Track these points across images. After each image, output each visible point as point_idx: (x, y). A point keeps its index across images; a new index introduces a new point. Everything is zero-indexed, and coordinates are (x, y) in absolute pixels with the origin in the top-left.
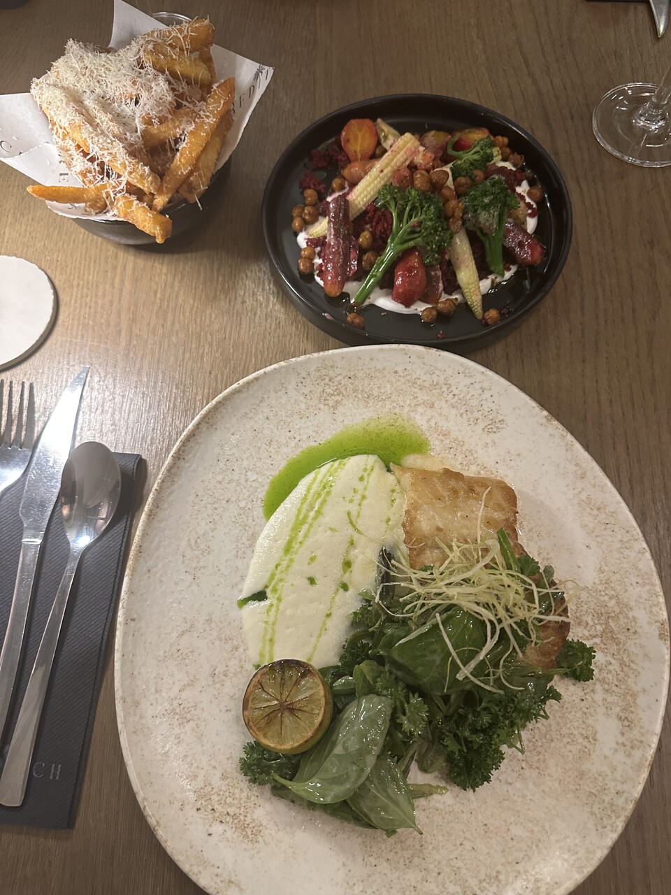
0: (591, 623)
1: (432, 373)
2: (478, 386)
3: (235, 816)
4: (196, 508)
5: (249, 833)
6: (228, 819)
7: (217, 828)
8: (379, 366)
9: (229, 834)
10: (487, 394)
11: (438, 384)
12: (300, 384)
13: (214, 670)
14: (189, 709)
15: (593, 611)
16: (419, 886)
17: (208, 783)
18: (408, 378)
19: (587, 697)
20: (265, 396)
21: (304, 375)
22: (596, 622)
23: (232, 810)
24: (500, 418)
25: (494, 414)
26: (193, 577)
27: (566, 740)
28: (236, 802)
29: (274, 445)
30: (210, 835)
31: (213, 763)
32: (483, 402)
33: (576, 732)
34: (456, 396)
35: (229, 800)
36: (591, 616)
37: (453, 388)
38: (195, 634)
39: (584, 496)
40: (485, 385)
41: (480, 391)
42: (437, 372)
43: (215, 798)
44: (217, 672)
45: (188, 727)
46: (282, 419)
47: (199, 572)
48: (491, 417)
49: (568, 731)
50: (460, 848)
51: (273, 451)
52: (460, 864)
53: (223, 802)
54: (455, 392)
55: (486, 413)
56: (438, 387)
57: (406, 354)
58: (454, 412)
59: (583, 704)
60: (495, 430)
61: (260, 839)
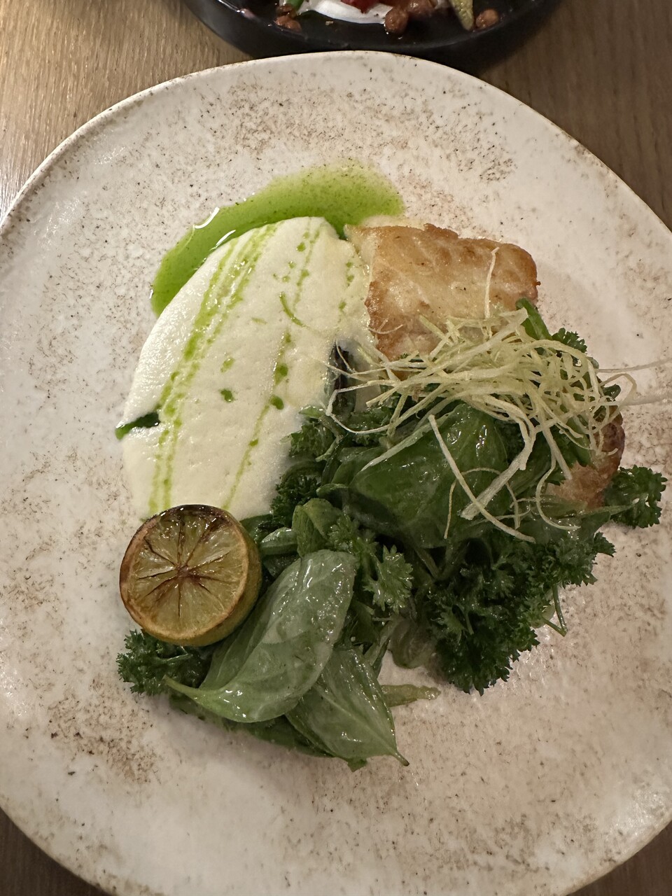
0: (646, 444)
1: (403, 94)
2: (473, 110)
3: (112, 744)
4: (50, 295)
5: (135, 767)
6: (102, 747)
7: (84, 764)
8: (324, 87)
9: (103, 770)
10: (487, 122)
11: (413, 111)
12: (206, 115)
13: (82, 527)
14: (43, 585)
15: (649, 427)
16: (401, 840)
17: (71, 695)
18: (369, 103)
19: (647, 550)
20: (153, 132)
21: (211, 99)
22: (655, 442)
23: (107, 735)
24: (506, 157)
25: (497, 151)
26: (46, 395)
27: (616, 614)
28: (114, 721)
29: (169, 206)
30: (72, 774)
31: (80, 664)
32: (481, 136)
33: (630, 603)
34: (440, 130)
35: (103, 719)
36: (646, 435)
37: (436, 117)
38: (51, 477)
39: (632, 263)
40: (484, 109)
41: (476, 119)
42: (412, 94)
43: (81, 717)
44: (85, 530)
45: (41, 612)
46: (178, 167)
47: (57, 388)
48: (492, 158)
49: (619, 602)
50: (462, 780)
51: (166, 214)
52: (464, 805)
53: (93, 722)
54: (439, 122)
55: (485, 152)
56: (412, 116)
57: (365, 65)
58: (438, 152)
59: (640, 561)
60: (498, 175)
61: (151, 776)
